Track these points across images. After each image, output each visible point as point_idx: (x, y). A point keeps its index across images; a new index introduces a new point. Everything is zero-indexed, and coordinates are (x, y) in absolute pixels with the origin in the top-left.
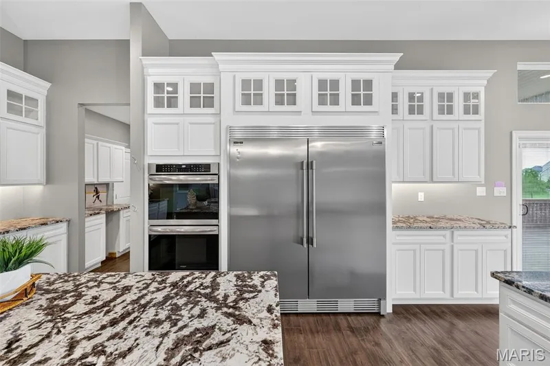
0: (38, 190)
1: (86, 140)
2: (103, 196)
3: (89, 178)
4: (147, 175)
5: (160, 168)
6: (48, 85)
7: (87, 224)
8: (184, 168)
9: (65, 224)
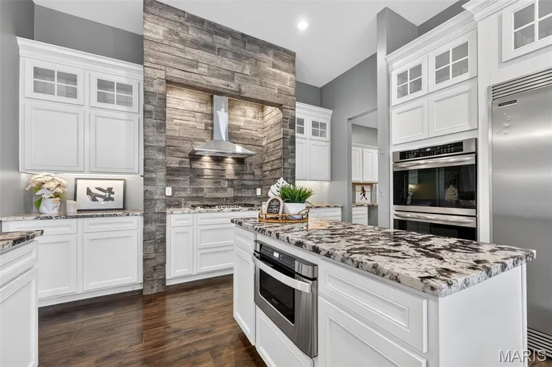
0: (327, 184)
1: (353, 148)
2: (368, 195)
3: (355, 179)
4: (392, 163)
5: (404, 155)
6: (331, 112)
7: (354, 213)
8: (429, 152)
9: (340, 209)
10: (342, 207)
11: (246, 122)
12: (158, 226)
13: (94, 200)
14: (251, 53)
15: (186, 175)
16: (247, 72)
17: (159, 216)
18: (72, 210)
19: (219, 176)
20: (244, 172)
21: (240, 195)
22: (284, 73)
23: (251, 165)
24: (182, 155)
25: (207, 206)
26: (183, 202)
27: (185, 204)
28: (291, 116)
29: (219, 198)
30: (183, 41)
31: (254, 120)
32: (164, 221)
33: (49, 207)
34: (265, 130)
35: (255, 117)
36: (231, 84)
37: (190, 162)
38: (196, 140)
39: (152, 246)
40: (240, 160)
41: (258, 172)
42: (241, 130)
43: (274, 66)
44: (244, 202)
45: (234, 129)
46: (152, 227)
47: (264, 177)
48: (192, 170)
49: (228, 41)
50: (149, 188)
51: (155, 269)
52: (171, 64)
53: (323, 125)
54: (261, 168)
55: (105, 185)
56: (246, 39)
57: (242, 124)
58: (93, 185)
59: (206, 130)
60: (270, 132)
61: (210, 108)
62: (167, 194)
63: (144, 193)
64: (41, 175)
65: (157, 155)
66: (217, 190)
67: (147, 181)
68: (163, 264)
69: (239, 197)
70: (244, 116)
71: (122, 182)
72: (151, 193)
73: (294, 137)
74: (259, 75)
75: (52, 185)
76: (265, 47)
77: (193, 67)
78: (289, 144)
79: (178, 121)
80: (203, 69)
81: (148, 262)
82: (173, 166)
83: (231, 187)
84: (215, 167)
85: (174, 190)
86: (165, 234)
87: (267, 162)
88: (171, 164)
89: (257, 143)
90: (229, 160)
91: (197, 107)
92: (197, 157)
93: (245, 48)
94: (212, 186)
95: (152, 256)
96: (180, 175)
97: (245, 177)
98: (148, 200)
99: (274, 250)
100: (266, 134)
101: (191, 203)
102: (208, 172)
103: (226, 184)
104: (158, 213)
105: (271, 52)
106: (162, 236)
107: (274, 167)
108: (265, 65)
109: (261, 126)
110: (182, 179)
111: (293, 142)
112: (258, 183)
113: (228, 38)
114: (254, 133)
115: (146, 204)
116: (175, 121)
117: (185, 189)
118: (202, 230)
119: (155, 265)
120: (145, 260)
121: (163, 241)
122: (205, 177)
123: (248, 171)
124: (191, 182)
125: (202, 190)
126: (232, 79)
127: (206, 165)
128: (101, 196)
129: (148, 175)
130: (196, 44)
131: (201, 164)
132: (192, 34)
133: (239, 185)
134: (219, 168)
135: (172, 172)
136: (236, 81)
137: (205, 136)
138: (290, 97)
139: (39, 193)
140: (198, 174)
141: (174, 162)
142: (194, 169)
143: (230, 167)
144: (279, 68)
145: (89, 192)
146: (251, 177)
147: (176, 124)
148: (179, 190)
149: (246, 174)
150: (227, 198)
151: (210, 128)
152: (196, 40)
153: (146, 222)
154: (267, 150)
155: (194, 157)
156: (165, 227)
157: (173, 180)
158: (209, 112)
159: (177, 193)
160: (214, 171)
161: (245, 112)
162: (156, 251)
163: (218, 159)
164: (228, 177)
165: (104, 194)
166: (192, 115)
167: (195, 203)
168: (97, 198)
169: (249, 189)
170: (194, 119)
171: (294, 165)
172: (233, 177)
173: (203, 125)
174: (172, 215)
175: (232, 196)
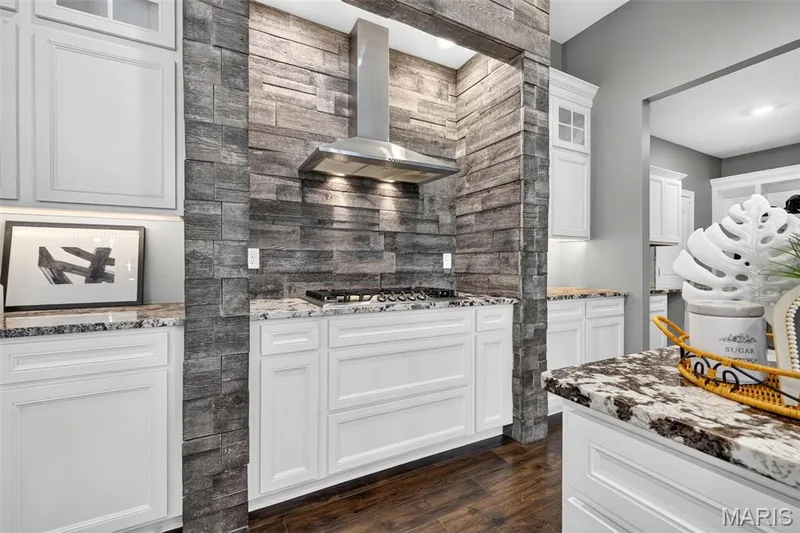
9: (621, 300)
10: (625, 296)
11: (424, 103)
12: (227, 357)
13: (59, 279)
15: (292, 220)
17: (230, 327)
19: (365, 223)
20: (419, 217)
21: (409, 267)
23: (432, 200)
24: (284, 172)
25: (340, 293)
26: (286, 285)
27: (290, 289)
28: (542, 81)
29: (365, 275)
31: (439, 101)
32: (244, 342)
34: (462, 123)
35: (440, 95)
37: (302, 188)
38: (315, 137)
39: (208, 417)
40: (409, 190)
41: (446, 218)
42: (413, 122)
45: (397, 119)
46: (209, 362)
47: (460, 227)
48: (308, 209)
50: (201, 247)
51: (217, 480)
53: (579, 118)
54: (452, 208)
55: (90, 241)
57: (414, 109)
58: (56, 242)
59: (337, 114)
60: (479, 125)
61: (347, 65)
62: (250, 267)
63: (187, 262)
65: (224, 153)
66: (361, 256)
67: (194, 225)
68: (242, 465)
69: (408, 272)
70: (419, 91)
71: (135, 235)
72: (208, 262)
78: (536, 147)
79: (274, 90)
81: (197, 463)
82: (263, 196)
83: (392, 251)
84: (358, 203)
85: (264, 257)
86: (246, 379)
87: (469, 195)
88: (259, 192)
90: (387, 188)
91: (317, 60)
92: (317, 178)
94: (350, 248)
95: (210, 443)
96: (278, 219)
97: (422, 228)
98: (199, 279)
100: (465, 131)
101: (305, 288)
102: (341, 214)
103: (380, 243)
104: (227, 319)
106: (237, 385)
107: (494, 203)
109: (453, 116)
110: (282, 228)
111: (544, 144)
112: (445, 241)
114: (439, 129)
115: (192, 292)
116: (267, 88)
117: (290, 254)
118: (342, 361)
119: (217, 468)
120: (187, 459)
121: (241, 398)
122: (335, 226)
123: (427, 215)
124: (305, 238)
125: (329, 255)
127: (338, 196)
128: (77, 270)
129: (196, 210)
131: (327, 196)
133: (407, 247)
134: (367, 205)
135: (260, 212)
137: (335, 129)
138: (540, 34)
140: (318, 219)
141: (265, 188)
142: (313, 205)
143: (388, 205)
145: (45, 259)
146: (432, 228)
147: (268, 97)
148: (277, 254)
149: (422, 221)
150: (383, 276)
151: (346, 112)
153: (191, 348)
154: (470, 166)
155: (312, 177)
156: (245, 358)
157: (263, 232)
158: (345, 74)
159: (271, 262)
160: (356, 212)
161: (420, 81)
162: (221, 428)
163: (363, 185)
164: (384, 227)
165: (86, 264)
166: (306, 78)
167: (316, 287)
168: (68, 275)
169: (428, 254)
170: (310, 88)
171: (547, 197)
172: (396, 228)
173: (332, 103)
174: (264, 324)
175: (394, 269)
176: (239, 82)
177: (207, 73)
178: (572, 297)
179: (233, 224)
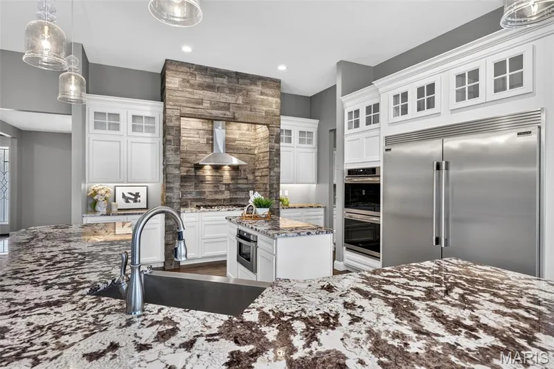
0: (314, 186)
4: (344, 177)
5: (350, 172)
6: (317, 121)
7: (334, 212)
8: (361, 172)
9: (322, 210)
10: (324, 208)
11: (241, 134)
13: (127, 201)
14: (244, 86)
15: (192, 181)
16: (240, 101)
18: (114, 210)
19: (218, 181)
20: (239, 177)
21: (235, 196)
22: (270, 98)
23: (244, 171)
24: (189, 165)
25: (209, 206)
26: (189, 203)
27: (191, 204)
28: (277, 133)
29: (217, 200)
30: (192, 86)
31: (248, 132)
33: (101, 208)
34: (257, 141)
35: (248, 130)
36: (228, 113)
37: (195, 170)
38: (200, 152)
39: (171, 236)
40: (235, 168)
41: (250, 177)
42: (237, 142)
43: (262, 94)
44: (238, 203)
45: (230, 142)
46: (171, 222)
47: (256, 181)
48: (197, 177)
49: (225, 81)
50: (167, 194)
51: (173, 251)
52: (184, 104)
53: (310, 133)
54: (254, 173)
55: (134, 190)
56: (239, 76)
57: (237, 137)
58: (126, 191)
59: (207, 143)
60: (260, 143)
61: (210, 126)
63: (166, 198)
64: (97, 185)
65: (175, 171)
66: (216, 193)
67: (168, 189)
69: (235, 198)
70: (239, 130)
71: (146, 188)
72: (171, 198)
73: (278, 150)
74: (250, 103)
75: (103, 192)
76: (254, 79)
77: (199, 104)
78: (275, 155)
79: (186, 138)
80: (206, 105)
83: (228, 190)
84: (215, 174)
85: (182, 194)
87: (258, 169)
89: (250, 152)
90: (226, 168)
91: (200, 125)
92: (201, 167)
93: (238, 83)
94: (212, 190)
95: (171, 242)
96: (187, 181)
97: (240, 181)
98: (167, 202)
99: (244, 232)
100: (257, 144)
101: (195, 204)
102: (209, 178)
103: (223, 188)
105: (259, 83)
107: (263, 174)
108: (254, 94)
109: (254, 137)
110: (188, 184)
111: (278, 154)
112: (250, 186)
113: (225, 78)
114: (248, 143)
116: (184, 138)
117: (191, 193)
118: (205, 225)
119: (173, 248)
120: (166, 245)
122: (207, 182)
123: (243, 176)
124: (196, 187)
125: (204, 193)
126: (228, 109)
127: (208, 172)
128: (131, 199)
129: (168, 186)
130: (202, 87)
131: (203, 172)
132: (199, 79)
133: (234, 189)
134: (218, 174)
135: (184, 179)
136: (231, 110)
137: (207, 148)
138: (276, 117)
139: (95, 198)
140: (200, 180)
141: (184, 172)
143: (227, 174)
144: (267, 95)
145: (124, 196)
146: (245, 181)
147: (184, 141)
148: (186, 193)
149: (240, 179)
150: (224, 200)
151: (211, 142)
152: (201, 84)
153: (166, 219)
154: (258, 158)
155: (199, 167)
157: (184, 186)
158: (210, 129)
159: (185, 195)
160: (214, 177)
161: (240, 126)
162: (174, 239)
163: (217, 168)
164: (225, 182)
165: (133, 197)
166: (196, 132)
167: (199, 204)
168: (129, 200)
169: (242, 191)
170: (198, 136)
171: (279, 173)
172: (229, 182)
173: (205, 140)
174: (184, 214)
175: (228, 197)
176: (178, 153)
177: (171, 152)
178: (295, 208)
179: (177, 189)
